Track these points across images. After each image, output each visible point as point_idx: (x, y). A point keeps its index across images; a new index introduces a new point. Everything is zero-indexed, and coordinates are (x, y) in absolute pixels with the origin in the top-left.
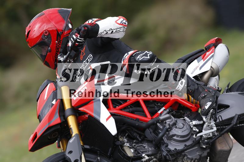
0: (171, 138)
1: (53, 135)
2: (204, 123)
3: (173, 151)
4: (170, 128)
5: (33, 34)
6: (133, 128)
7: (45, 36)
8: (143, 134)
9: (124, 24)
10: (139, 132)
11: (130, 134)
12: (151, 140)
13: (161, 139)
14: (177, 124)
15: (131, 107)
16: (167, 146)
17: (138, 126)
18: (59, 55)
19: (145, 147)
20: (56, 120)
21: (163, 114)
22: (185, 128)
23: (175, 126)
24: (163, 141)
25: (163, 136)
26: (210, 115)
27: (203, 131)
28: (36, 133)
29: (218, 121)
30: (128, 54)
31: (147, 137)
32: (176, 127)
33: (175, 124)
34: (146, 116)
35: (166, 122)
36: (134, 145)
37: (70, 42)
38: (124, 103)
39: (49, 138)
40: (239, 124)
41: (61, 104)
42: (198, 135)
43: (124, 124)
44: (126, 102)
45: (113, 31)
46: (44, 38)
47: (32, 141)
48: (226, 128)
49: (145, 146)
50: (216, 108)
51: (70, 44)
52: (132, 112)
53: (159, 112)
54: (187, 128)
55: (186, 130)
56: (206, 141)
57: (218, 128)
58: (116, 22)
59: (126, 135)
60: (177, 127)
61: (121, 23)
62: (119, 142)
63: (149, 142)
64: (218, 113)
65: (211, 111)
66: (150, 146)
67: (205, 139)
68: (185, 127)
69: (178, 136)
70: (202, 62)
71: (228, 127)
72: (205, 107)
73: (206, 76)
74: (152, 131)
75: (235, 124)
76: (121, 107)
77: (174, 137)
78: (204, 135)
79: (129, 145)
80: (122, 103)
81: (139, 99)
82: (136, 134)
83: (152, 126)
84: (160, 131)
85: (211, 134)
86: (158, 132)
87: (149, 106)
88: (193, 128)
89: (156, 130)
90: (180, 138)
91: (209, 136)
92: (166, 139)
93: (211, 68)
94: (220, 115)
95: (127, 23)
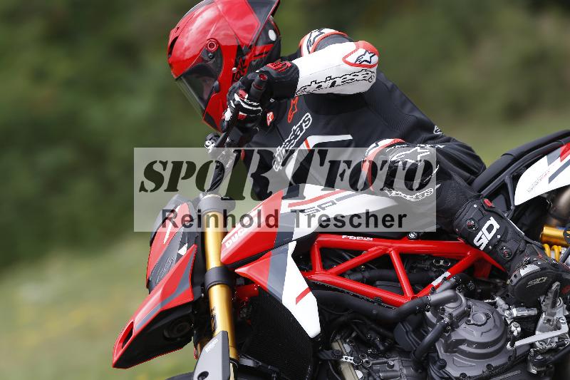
0: (453, 347)
1: (175, 330)
2: (540, 313)
3: (457, 378)
4: (453, 325)
6: (366, 321)
7: (208, 52)
8: (390, 334)
9: (365, 63)
10: (381, 330)
11: (361, 335)
12: (407, 350)
13: (431, 347)
14: (472, 314)
15: (368, 268)
16: (443, 366)
17: (377, 314)
19: (394, 365)
21: (438, 290)
23: (465, 320)
24: (434, 355)
25: (436, 339)
26: (550, 295)
27: (537, 332)
28: (132, 324)
31: (399, 343)
32: (468, 323)
33: (465, 314)
34: (402, 292)
35: (444, 310)
36: (367, 362)
37: (229, 109)
38: (352, 258)
39: (168, 336)
42: (518, 343)
43: (346, 310)
44: (356, 256)
45: (334, 82)
46: (206, 58)
47: (121, 344)
49: (392, 363)
51: (228, 115)
52: (370, 282)
53: (435, 283)
54: (496, 325)
55: (491, 329)
56: (540, 357)
58: (345, 58)
59: (354, 335)
60: (470, 321)
62: (329, 352)
63: (404, 353)
66: (406, 365)
67: (537, 353)
68: (491, 321)
69: (470, 343)
70: (558, 164)
73: (566, 198)
74: (410, 328)
76: (343, 266)
77: (461, 345)
78: (537, 344)
79: (352, 361)
80: (348, 258)
81: (390, 249)
82: (373, 335)
83: (412, 317)
84: (430, 329)
85: (556, 340)
86: (424, 331)
87: (416, 267)
88: (512, 325)
89: (421, 325)
90: (476, 348)
91: (550, 347)
92: (442, 349)
95: (375, 59)
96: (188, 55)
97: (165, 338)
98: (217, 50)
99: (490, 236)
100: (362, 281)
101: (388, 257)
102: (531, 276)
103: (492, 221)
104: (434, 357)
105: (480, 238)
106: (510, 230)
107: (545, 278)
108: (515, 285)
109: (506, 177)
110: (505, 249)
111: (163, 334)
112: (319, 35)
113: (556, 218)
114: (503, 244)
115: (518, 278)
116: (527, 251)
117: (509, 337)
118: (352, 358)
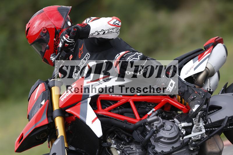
0: (158, 140)
1: (41, 136)
2: (193, 125)
3: (160, 153)
4: (158, 131)
5: (33, 31)
6: (121, 130)
7: (43, 33)
8: (131, 135)
9: (116, 25)
10: (127, 134)
11: (118, 135)
12: (138, 141)
13: (149, 140)
14: (165, 126)
15: (120, 108)
16: (154, 148)
17: (126, 127)
18: (52, 55)
19: (133, 148)
20: (44, 120)
21: (151, 116)
22: (173, 130)
23: (162, 128)
24: (150, 143)
25: (150, 137)
26: (198, 117)
27: (192, 133)
28: (23, 134)
29: (207, 123)
30: (119, 55)
31: (135, 139)
32: (164, 130)
33: (162, 126)
34: (135, 118)
35: (153, 124)
36: (122, 147)
37: (61, 42)
38: (114, 104)
39: (37, 139)
40: (229, 126)
41: (50, 105)
42: (185, 138)
43: (112, 126)
44: (116, 103)
45: (105, 32)
46: (42, 35)
47: (18, 142)
48: (215, 130)
50: (207, 110)
51: (60, 45)
52: (122, 114)
53: (149, 114)
54: (175, 130)
55: (173, 132)
56: (194, 143)
57: (206, 130)
58: (108, 23)
59: (115, 136)
61: (114, 24)
62: (106, 144)
63: (137, 143)
64: (209, 114)
65: (199, 113)
66: (138, 148)
67: (192, 141)
69: (165, 138)
70: (197, 63)
71: (217, 129)
72: (193, 109)
73: (201, 77)
74: (139, 132)
75: (224, 126)
76: (110, 107)
77: (161, 139)
78: (192, 138)
79: (116, 147)
80: (112, 104)
81: (130, 100)
82: (124, 136)
83: (140, 128)
84: (148, 133)
85: (200, 136)
86: (145, 134)
87: (140, 107)
88: (182, 130)
89: (144, 132)
90: (167, 140)
91: (198, 139)
92: (153, 141)
93: (206, 69)
94: (210, 117)
95: (120, 24)
96: (35, 33)
98: (47, 32)
100: (118, 113)
101: (129, 103)
111: (36, 138)
113: (197, 85)
117: (180, 135)
118: (116, 146)
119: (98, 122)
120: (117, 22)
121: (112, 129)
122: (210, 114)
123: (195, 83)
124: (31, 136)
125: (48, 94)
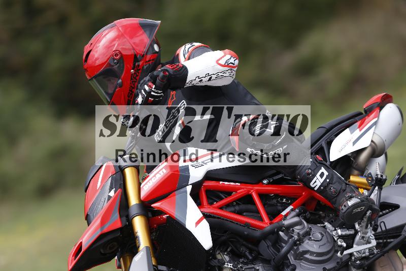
0: (300, 256)
1: (108, 248)
2: (356, 232)
4: (300, 241)
6: (239, 239)
7: (114, 59)
8: (256, 248)
10: (250, 246)
11: (234, 248)
12: (268, 259)
13: (285, 257)
14: (311, 234)
15: (238, 204)
16: (294, 269)
17: (248, 235)
19: (258, 270)
20: (115, 221)
21: (288, 217)
22: (325, 240)
23: (308, 237)
25: (288, 252)
26: (365, 220)
27: (354, 246)
28: (81, 243)
29: (379, 230)
31: (262, 254)
32: (310, 239)
33: (308, 234)
34: (261, 219)
35: (293, 230)
36: (241, 267)
37: (140, 96)
38: (226, 197)
39: (103, 252)
41: (124, 197)
42: (345, 252)
43: (225, 232)
44: (229, 196)
45: (211, 78)
46: (112, 64)
47: (74, 257)
48: (391, 242)
49: (258, 268)
51: (140, 100)
52: (240, 213)
53: (284, 213)
54: (328, 241)
55: (325, 244)
56: (358, 262)
57: (378, 241)
58: (218, 61)
59: (229, 250)
61: (226, 64)
62: (216, 261)
63: (266, 261)
64: (380, 216)
66: (267, 269)
67: (356, 259)
68: (324, 238)
69: (312, 253)
70: (358, 133)
71: (394, 241)
73: (363, 156)
74: (270, 243)
76: (221, 203)
77: (305, 254)
78: (355, 253)
79: (232, 267)
80: (223, 197)
81: (252, 191)
82: (244, 249)
83: (271, 236)
84: (284, 245)
85: (367, 251)
86: (280, 246)
87: (267, 204)
88: (338, 241)
89: (277, 242)
90: (316, 256)
91: (364, 255)
92: (292, 257)
93: (372, 143)
94: (383, 220)
95: (237, 62)
96: (98, 63)
97: (101, 253)
98: (120, 58)
99: (322, 180)
100: (234, 212)
101: (250, 196)
102: (355, 206)
103: (323, 170)
104: (287, 263)
105: (315, 182)
106: (335, 176)
107: (363, 208)
108: (345, 212)
109: (323, 142)
110: (333, 189)
111: (100, 252)
112: (191, 47)
113: (357, 170)
114: (331, 185)
115: (347, 208)
116: (348, 190)
117: (336, 249)
118: (232, 264)
119: (205, 224)
120: (232, 60)
121: (224, 238)
122: (384, 214)
123: (354, 166)
124: (93, 247)
125: (120, 179)
